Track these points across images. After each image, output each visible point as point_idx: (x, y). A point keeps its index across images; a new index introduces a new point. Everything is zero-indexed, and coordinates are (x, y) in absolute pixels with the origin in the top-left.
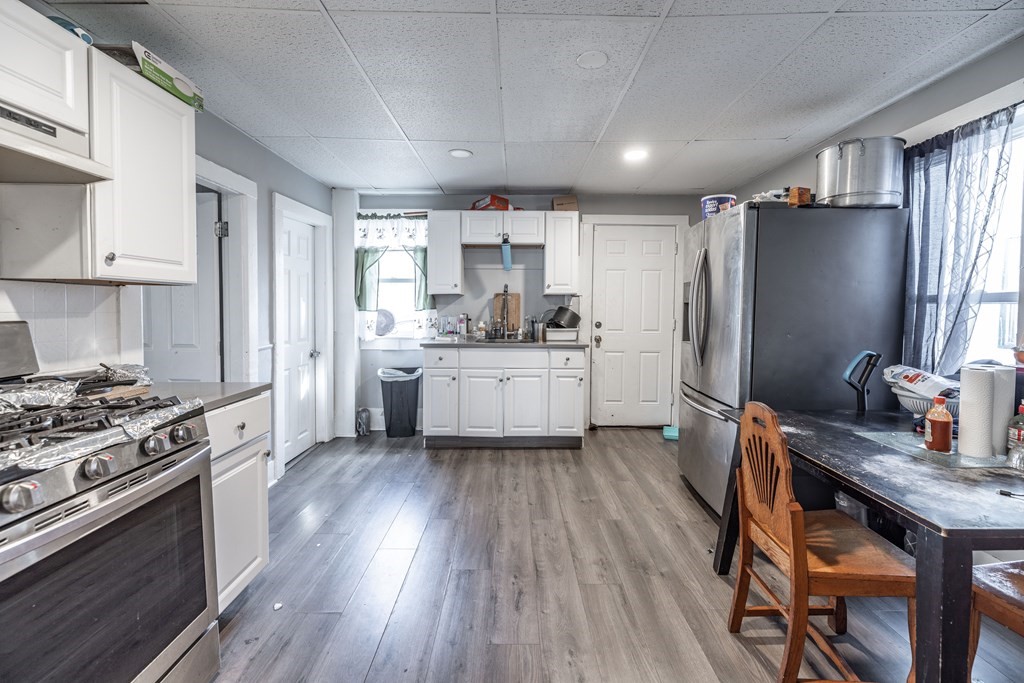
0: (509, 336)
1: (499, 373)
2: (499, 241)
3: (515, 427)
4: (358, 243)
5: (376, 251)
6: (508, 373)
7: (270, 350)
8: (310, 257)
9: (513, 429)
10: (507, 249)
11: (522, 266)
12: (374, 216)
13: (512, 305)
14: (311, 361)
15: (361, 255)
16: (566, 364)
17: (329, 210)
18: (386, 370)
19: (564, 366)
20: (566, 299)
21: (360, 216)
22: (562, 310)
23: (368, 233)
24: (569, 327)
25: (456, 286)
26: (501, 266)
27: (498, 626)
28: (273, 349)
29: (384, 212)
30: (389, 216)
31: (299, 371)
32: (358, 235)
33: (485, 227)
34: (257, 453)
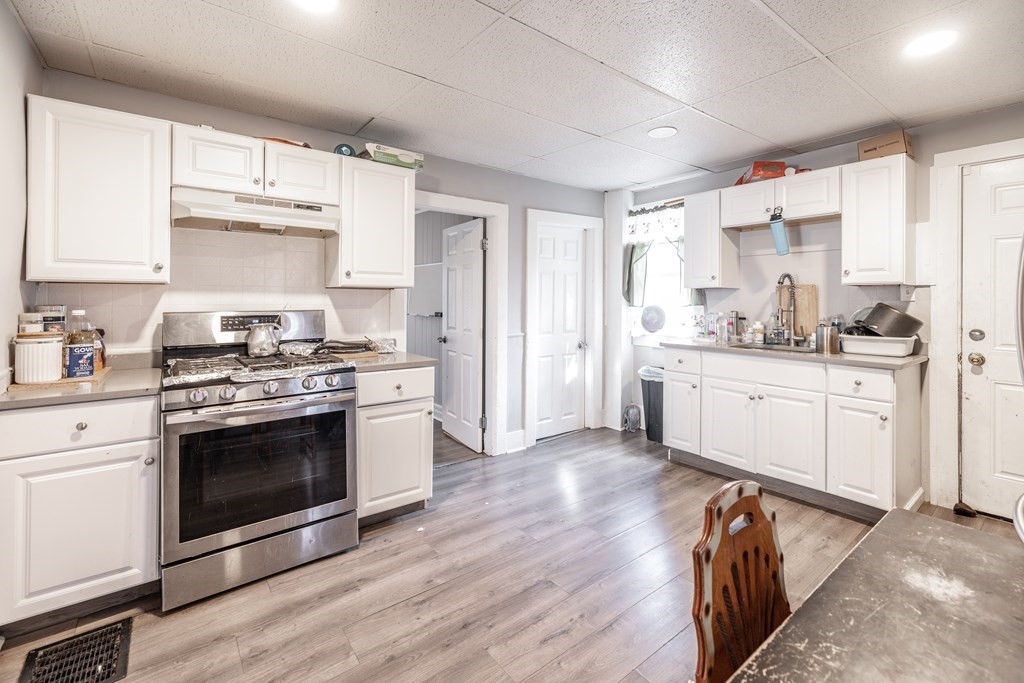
0: (797, 343)
1: (751, 390)
2: (766, 218)
3: (771, 464)
4: (627, 239)
5: (643, 246)
6: (762, 390)
7: (521, 338)
8: (580, 257)
9: (768, 466)
10: (778, 226)
11: (820, 247)
12: (643, 211)
13: (803, 299)
14: (579, 352)
15: (630, 252)
16: (856, 391)
17: (601, 214)
18: (652, 369)
19: (852, 394)
20: (903, 291)
21: (631, 213)
22: (881, 309)
23: (636, 229)
24: (887, 335)
25: (713, 278)
26: (774, 251)
27: (509, 642)
28: (525, 337)
29: (651, 206)
30: (657, 209)
31: (564, 360)
32: (626, 231)
33: (753, 202)
34: (422, 410)
